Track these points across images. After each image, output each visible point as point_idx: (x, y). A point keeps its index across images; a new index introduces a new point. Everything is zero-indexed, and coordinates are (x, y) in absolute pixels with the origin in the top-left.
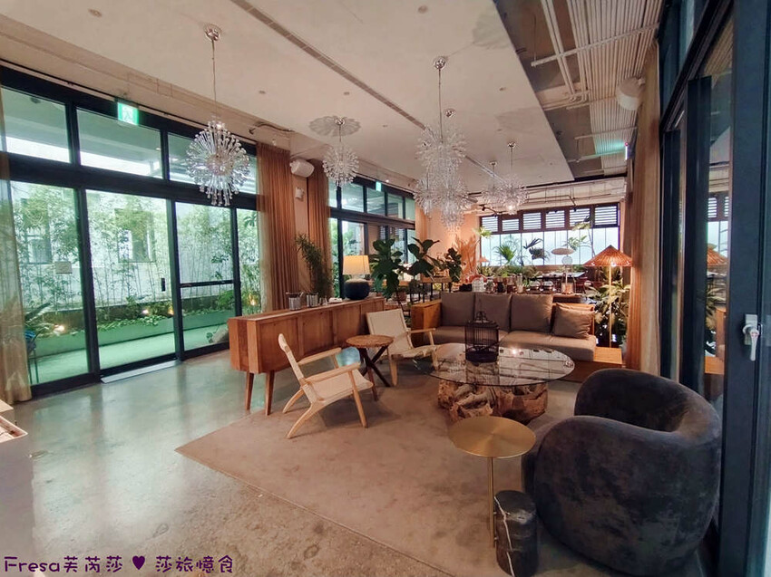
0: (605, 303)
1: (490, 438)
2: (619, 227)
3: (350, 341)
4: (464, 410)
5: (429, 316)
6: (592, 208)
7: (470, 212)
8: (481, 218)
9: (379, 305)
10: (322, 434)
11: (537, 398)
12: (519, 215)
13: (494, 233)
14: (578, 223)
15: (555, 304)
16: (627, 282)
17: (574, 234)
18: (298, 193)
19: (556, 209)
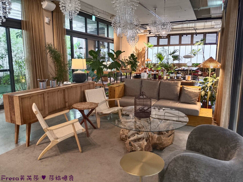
0: (206, 86)
1: (142, 164)
2: (217, 45)
3: (75, 106)
4: (132, 143)
5: (118, 91)
6: (205, 34)
7: (143, 34)
8: (148, 37)
9: (92, 85)
10: (57, 157)
11: (169, 136)
12: (169, 37)
13: (155, 46)
14: (197, 42)
15: (181, 86)
16: (217, 75)
17: (195, 47)
18: (46, 20)
19: (187, 34)
